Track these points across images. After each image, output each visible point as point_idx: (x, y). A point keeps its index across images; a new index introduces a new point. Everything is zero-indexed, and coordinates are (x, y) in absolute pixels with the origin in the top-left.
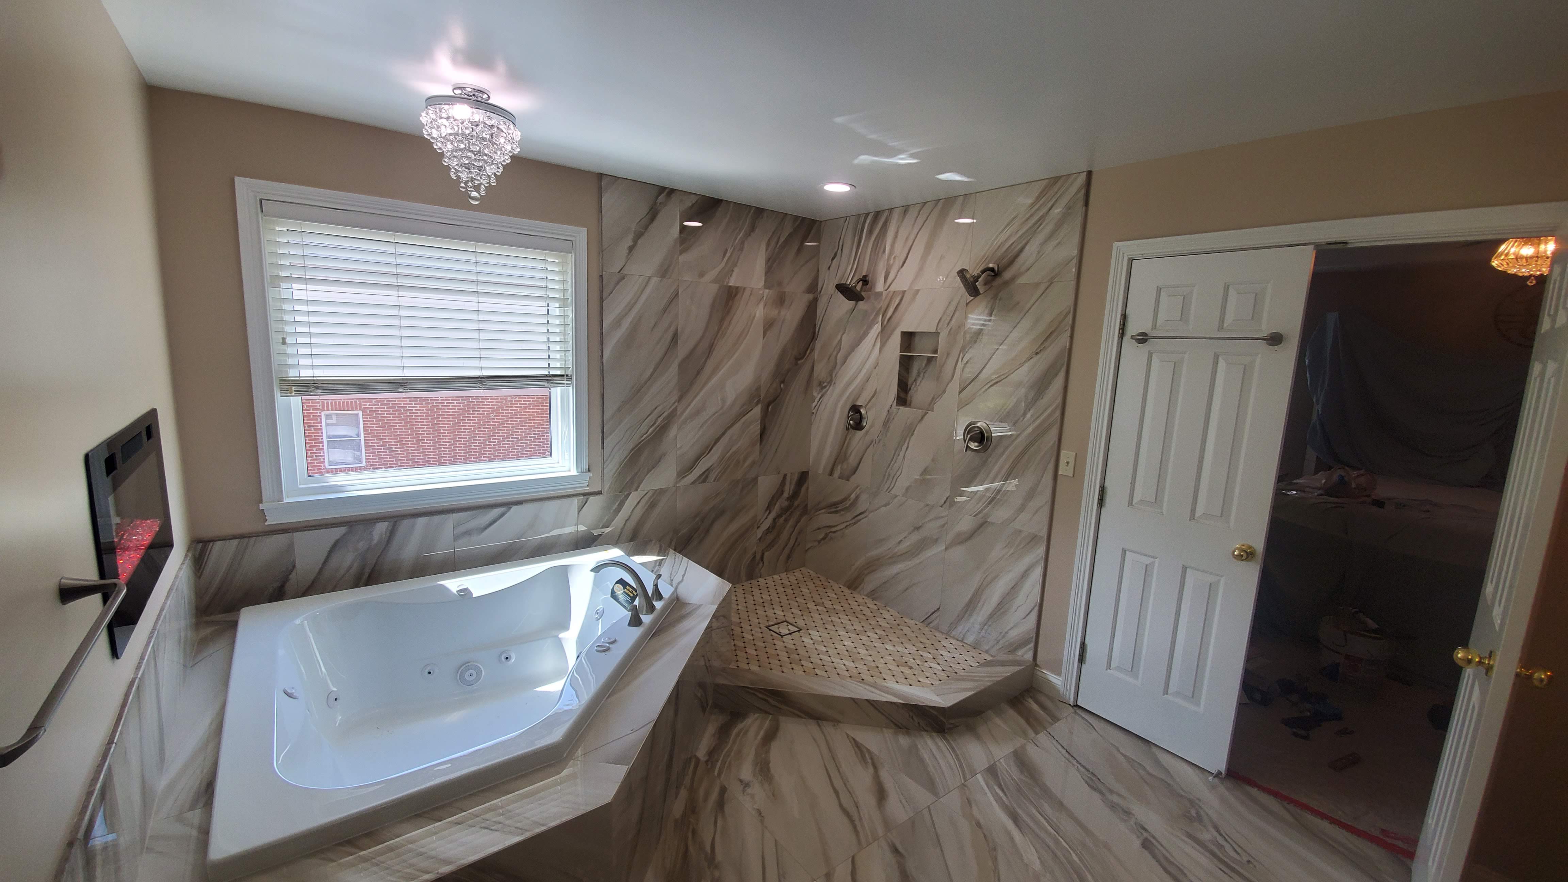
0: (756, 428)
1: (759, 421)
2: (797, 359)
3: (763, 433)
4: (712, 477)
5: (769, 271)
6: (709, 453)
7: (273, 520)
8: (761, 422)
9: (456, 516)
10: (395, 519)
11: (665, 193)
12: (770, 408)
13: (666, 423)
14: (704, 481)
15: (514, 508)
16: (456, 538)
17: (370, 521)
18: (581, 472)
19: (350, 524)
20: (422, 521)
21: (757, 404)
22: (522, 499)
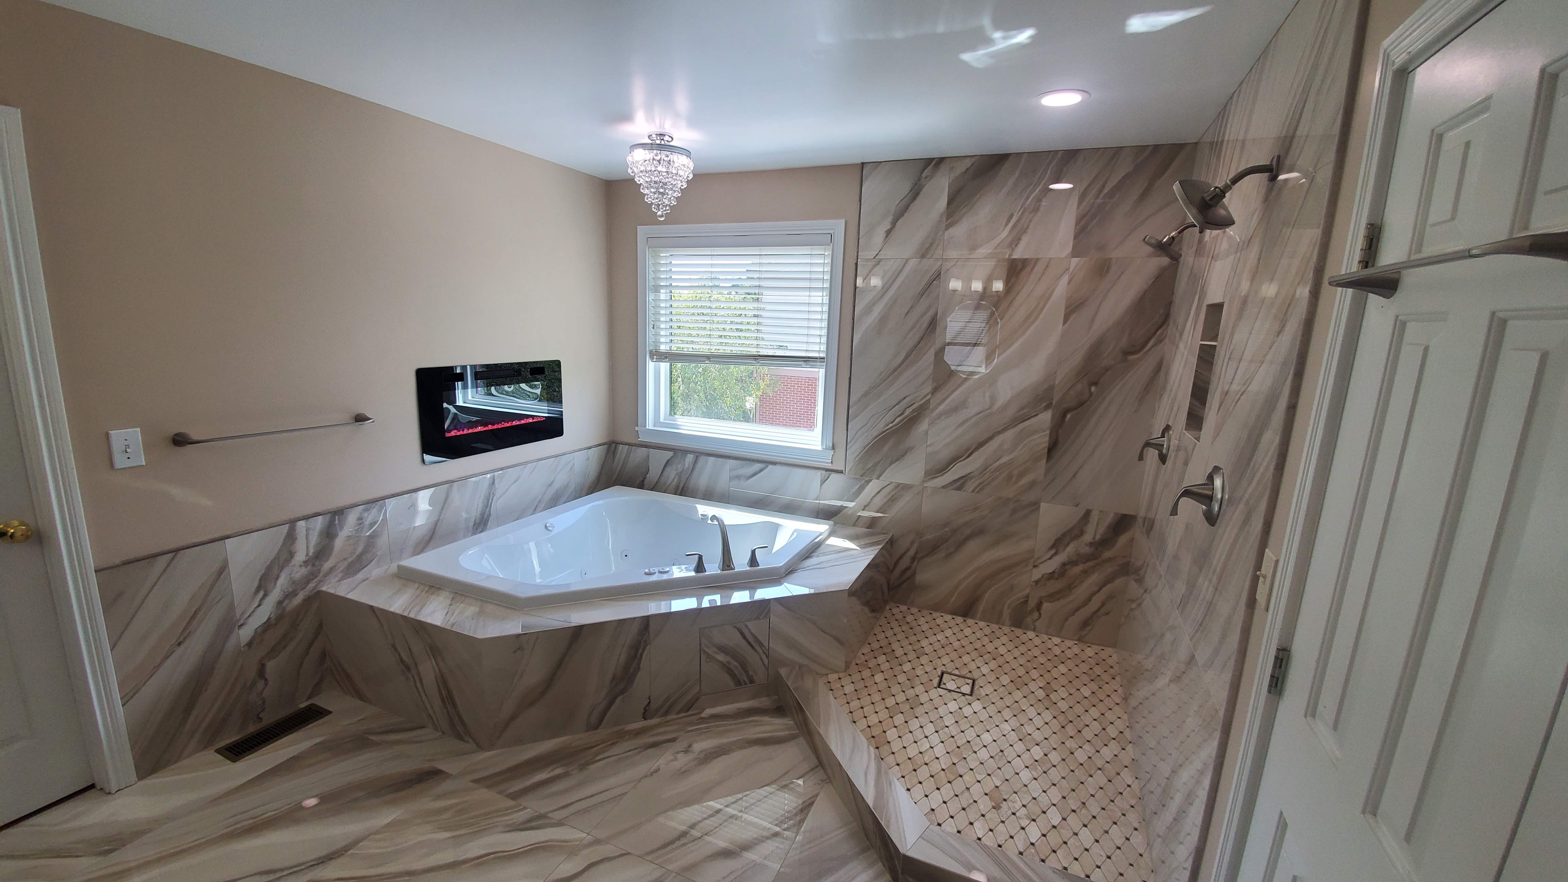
0: (1042, 440)
1: (1048, 432)
2: (1126, 353)
3: (1052, 448)
4: (971, 485)
5: (1082, 230)
6: (968, 456)
7: (642, 438)
8: (1050, 433)
9: (731, 461)
10: (699, 454)
11: (932, 165)
12: (1069, 416)
13: (915, 416)
14: (959, 488)
15: (770, 467)
16: (731, 479)
17: (685, 452)
18: (826, 449)
19: (675, 450)
20: (712, 459)
21: (1047, 408)
22: (776, 461)
